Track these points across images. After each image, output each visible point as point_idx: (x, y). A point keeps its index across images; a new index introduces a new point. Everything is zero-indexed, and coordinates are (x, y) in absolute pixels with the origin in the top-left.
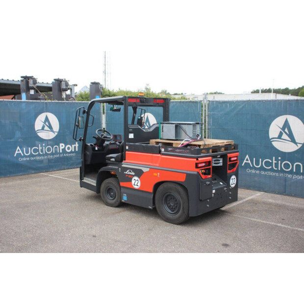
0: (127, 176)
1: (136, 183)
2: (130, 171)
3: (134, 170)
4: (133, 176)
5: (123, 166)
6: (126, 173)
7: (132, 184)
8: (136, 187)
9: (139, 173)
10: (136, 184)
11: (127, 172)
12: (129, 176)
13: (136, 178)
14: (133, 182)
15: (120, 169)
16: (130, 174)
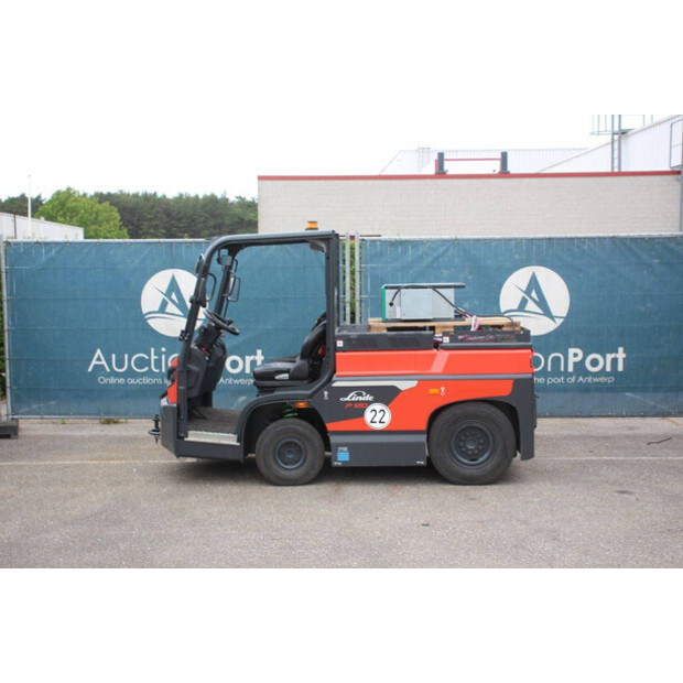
0: (348, 405)
1: (378, 417)
2: (361, 395)
4: (369, 403)
5: (334, 385)
6: (347, 399)
7: (364, 421)
8: (378, 426)
9: (386, 395)
10: (377, 419)
11: (351, 397)
12: (356, 406)
13: (378, 406)
14: (368, 415)
15: (326, 393)
16: (358, 401)
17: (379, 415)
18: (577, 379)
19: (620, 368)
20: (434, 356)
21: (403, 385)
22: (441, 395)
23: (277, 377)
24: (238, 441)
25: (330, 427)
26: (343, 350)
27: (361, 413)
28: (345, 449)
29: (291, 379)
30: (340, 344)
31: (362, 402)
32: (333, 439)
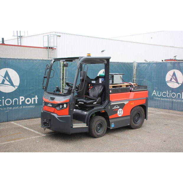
0: (114, 110)
1: (120, 113)
2: (117, 106)
3: (118, 105)
4: (119, 109)
5: (111, 104)
6: (114, 108)
7: (117, 114)
8: (120, 115)
9: (122, 106)
11: (115, 108)
12: (116, 110)
13: (120, 110)
14: (118, 112)
15: (109, 107)
16: (116, 109)
17: (121, 112)
18: (22, 107)
19: (36, 102)
20: (130, 94)
21: (126, 103)
22: (133, 104)
23: (94, 103)
24: (87, 125)
25: (110, 117)
26: (111, 93)
27: (117, 112)
28: (113, 123)
29: (97, 103)
30: (111, 91)
31: (117, 108)
32: (111, 121)
